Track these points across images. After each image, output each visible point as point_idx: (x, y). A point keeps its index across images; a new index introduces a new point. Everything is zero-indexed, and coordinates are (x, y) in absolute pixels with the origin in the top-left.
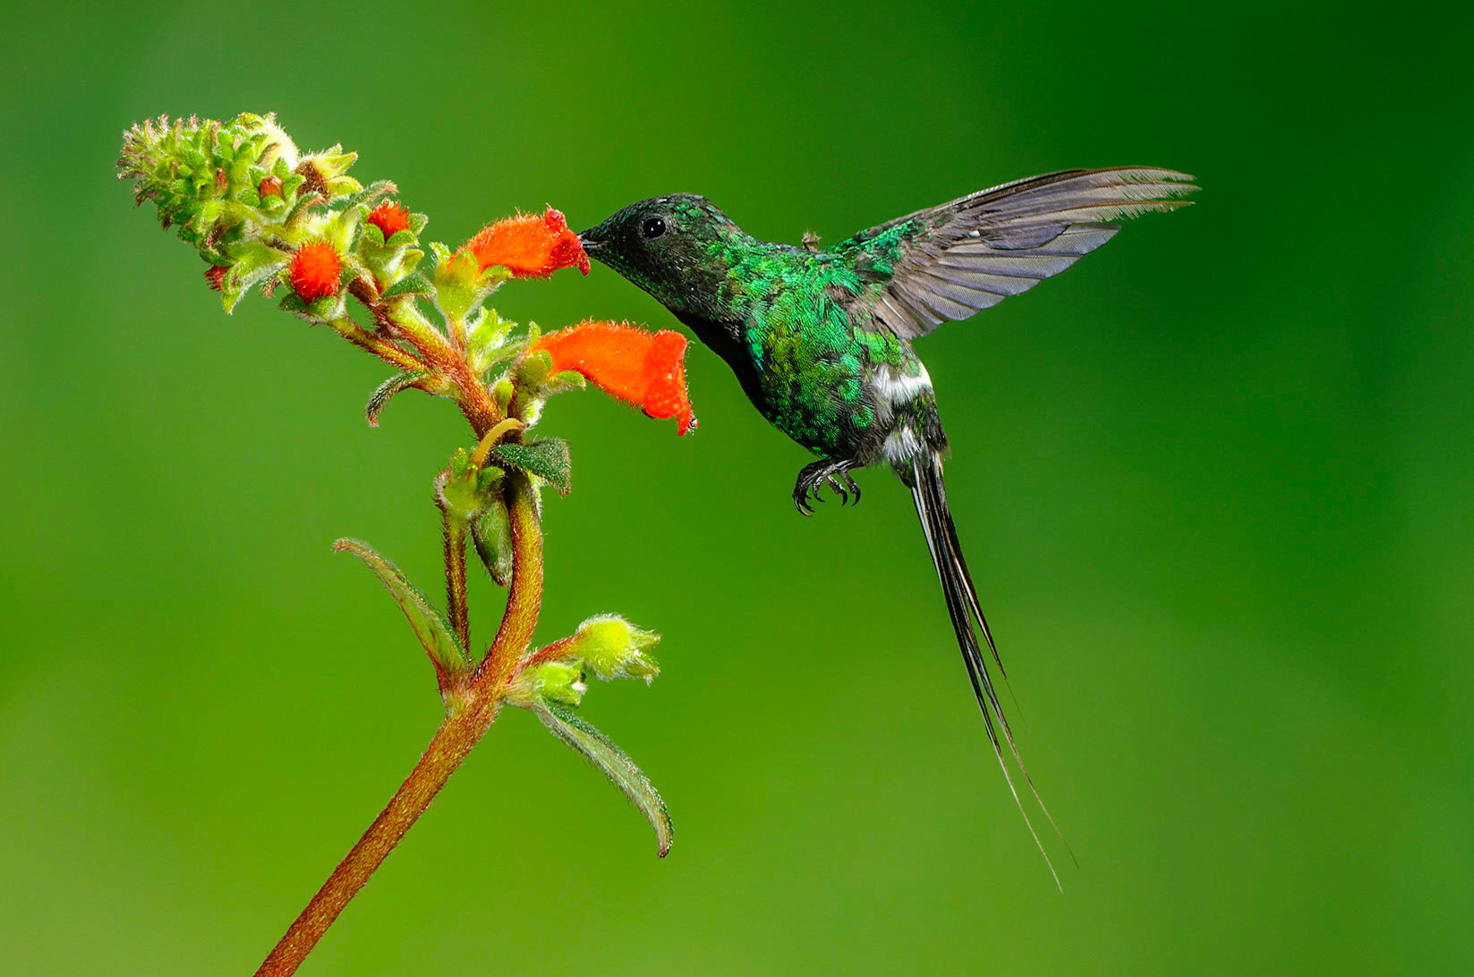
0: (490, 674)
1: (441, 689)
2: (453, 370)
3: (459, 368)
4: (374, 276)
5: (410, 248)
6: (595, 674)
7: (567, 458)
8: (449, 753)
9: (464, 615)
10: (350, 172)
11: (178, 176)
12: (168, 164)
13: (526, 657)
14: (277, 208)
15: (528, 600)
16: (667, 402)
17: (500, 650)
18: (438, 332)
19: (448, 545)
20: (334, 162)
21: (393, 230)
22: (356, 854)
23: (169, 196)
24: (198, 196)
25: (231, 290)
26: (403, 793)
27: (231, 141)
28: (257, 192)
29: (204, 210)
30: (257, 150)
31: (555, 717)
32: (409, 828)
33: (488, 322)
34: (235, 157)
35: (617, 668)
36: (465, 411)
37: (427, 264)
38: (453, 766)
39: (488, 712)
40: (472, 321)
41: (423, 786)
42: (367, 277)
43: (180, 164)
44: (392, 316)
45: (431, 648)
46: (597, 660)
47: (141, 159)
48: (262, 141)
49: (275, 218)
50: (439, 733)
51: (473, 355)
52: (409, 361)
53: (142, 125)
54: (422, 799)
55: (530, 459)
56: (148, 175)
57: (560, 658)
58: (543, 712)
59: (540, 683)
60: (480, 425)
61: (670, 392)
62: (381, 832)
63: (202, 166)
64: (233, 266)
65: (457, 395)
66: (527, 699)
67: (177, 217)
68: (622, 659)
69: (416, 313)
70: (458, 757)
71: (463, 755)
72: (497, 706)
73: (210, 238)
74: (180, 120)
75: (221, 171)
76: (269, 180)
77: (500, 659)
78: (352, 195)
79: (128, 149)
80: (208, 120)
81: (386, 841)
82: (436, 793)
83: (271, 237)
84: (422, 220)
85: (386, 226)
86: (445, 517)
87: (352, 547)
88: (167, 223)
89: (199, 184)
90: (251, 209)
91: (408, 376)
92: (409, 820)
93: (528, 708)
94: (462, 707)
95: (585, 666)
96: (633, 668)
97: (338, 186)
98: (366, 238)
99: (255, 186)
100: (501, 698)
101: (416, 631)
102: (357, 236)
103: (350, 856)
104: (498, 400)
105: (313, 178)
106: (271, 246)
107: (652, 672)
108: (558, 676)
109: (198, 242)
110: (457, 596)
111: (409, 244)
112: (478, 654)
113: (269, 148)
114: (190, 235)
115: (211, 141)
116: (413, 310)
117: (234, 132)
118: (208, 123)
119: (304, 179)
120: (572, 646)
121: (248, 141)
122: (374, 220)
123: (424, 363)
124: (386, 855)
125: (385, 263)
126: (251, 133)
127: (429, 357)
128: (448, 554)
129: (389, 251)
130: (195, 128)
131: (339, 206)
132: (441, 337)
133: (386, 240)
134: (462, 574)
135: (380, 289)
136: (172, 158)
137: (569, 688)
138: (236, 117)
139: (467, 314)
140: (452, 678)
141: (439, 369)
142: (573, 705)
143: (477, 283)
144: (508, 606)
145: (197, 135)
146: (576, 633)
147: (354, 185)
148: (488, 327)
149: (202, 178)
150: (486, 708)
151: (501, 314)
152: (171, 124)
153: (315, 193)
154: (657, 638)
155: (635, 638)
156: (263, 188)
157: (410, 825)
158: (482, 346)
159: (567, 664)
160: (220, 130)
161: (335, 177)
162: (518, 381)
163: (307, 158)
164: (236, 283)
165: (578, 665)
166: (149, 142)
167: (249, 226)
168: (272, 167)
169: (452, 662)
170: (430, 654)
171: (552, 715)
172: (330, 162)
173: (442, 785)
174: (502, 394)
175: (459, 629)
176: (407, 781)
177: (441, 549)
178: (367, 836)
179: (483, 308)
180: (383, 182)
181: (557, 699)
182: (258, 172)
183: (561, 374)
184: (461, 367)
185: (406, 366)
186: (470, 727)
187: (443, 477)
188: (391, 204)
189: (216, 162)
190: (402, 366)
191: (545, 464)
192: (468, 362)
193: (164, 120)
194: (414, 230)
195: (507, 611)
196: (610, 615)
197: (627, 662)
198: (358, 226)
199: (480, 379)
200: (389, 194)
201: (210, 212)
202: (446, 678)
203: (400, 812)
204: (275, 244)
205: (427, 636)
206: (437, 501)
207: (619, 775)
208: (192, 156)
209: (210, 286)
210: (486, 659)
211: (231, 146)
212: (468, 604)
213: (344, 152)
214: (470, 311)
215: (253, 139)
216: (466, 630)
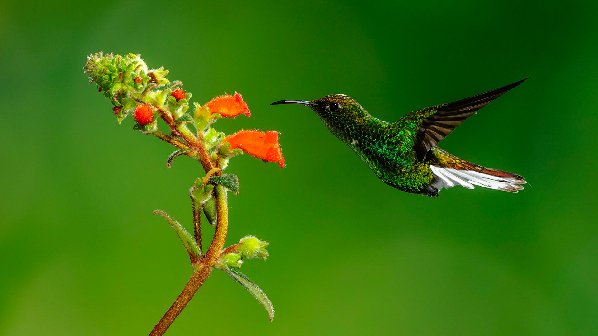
0: (209, 258)
1: (192, 263)
2: (198, 149)
3: (200, 148)
4: (172, 114)
5: (185, 105)
6: (246, 257)
7: (237, 182)
8: (195, 285)
9: (200, 237)
10: (166, 77)
11: (106, 74)
12: (102, 70)
13: (221, 251)
14: (140, 88)
15: (222, 231)
16: (274, 156)
17: (213, 249)
18: (194, 135)
19: (194, 212)
20: (160, 73)
21: (180, 99)
22: (162, 321)
23: (102, 81)
24: (112, 81)
25: (122, 115)
26: (178, 300)
27: (125, 63)
28: (133, 81)
29: (114, 86)
30: (134, 67)
31: (232, 272)
32: (180, 312)
33: (211, 132)
34: (127, 69)
35: (254, 255)
36: (202, 163)
37: (191, 111)
38: (196, 290)
39: (208, 271)
40: (206, 132)
41: (186, 297)
42: (170, 115)
43: (107, 70)
44: (178, 129)
45: (188, 249)
46: (247, 252)
47: (93, 67)
48: (136, 64)
49: (139, 91)
50: (191, 278)
51: (206, 144)
52: (182, 145)
53: (94, 55)
54: (185, 302)
55: (224, 182)
56: (95, 73)
57: (233, 251)
58: (228, 271)
59: (227, 260)
60: (207, 168)
61: (275, 152)
62: (171, 313)
63: (115, 71)
64: (123, 107)
65: (199, 158)
66: (222, 266)
67: (104, 88)
68: (255, 251)
69: (186, 128)
70: (198, 287)
71: (200, 286)
72: (211, 269)
73: (116, 96)
74: (108, 54)
75: (121, 73)
76: (138, 78)
77: (212, 252)
78: (166, 85)
79: (89, 63)
80: (117, 55)
81: (172, 317)
82: (190, 299)
83: (137, 98)
84: (190, 95)
85: (177, 97)
86: (193, 202)
87: (160, 213)
88: (100, 90)
89: (113, 77)
90: (130, 88)
91: (182, 151)
92: (180, 309)
93: (222, 269)
94: (199, 269)
95: (242, 254)
96: (259, 255)
97: (161, 82)
98: (170, 101)
99: (133, 79)
100: (213, 266)
101: (183, 242)
102: (167, 100)
103: (160, 322)
104: (213, 160)
105: (153, 78)
106: (136, 101)
107: (266, 256)
108: (233, 258)
109: (111, 98)
110: (197, 230)
111: (185, 104)
112: (205, 251)
113: (139, 66)
114: (109, 95)
115: (118, 62)
116: (185, 127)
117: (126, 60)
118: (117, 56)
119: (150, 78)
120: (238, 247)
121: (132, 63)
122: (173, 94)
123: (188, 146)
124: (173, 321)
125: (176, 110)
126: (132, 61)
127: (190, 144)
128: (194, 215)
129: (178, 106)
130: (112, 58)
131: (161, 88)
132: (194, 137)
133: (177, 102)
134: (199, 222)
135: (174, 119)
136: (104, 67)
137: (237, 262)
138: (127, 54)
139: (204, 129)
140: (196, 259)
141: (193, 148)
142: (238, 268)
143: (210, 119)
144: (215, 234)
145: (114, 60)
146: (239, 242)
147: (167, 81)
148: (211, 134)
149: (115, 75)
150: (207, 269)
151: (216, 130)
152: (104, 55)
153: (154, 83)
154: (268, 244)
155: (260, 244)
156: (136, 80)
157: (181, 311)
158: (209, 141)
159: (236, 254)
160: (122, 59)
161: (161, 78)
162: (219, 154)
163: (151, 71)
164: (123, 113)
165: (240, 254)
166: (96, 61)
167: (129, 93)
168: (139, 73)
169: (195, 253)
170: (188, 250)
171: (231, 272)
172: (159, 73)
173: (192, 297)
174: (214, 158)
175: (198, 242)
176: (180, 295)
177: (192, 213)
178: (166, 315)
179: (210, 127)
180: (177, 81)
181: (233, 266)
182: (134, 75)
183: (234, 150)
184: (201, 148)
185: (182, 147)
186: (202, 276)
187: (192, 188)
188: (179, 89)
189: (120, 70)
190: (180, 147)
191: (230, 184)
192: (204, 146)
193: (101, 53)
194: (187, 99)
195: (215, 235)
196: (251, 236)
197: (257, 252)
198: (167, 96)
199: (207, 152)
200: (179, 86)
201: (116, 88)
202: (194, 258)
203: (177, 307)
204: (138, 100)
205: (186, 244)
206: (190, 197)
207: (255, 292)
208: (112, 67)
209: (114, 113)
210: (207, 252)
211: (125, 65)
212: (201, 233)
213: (164, 70)
214: (206, 128)
215: (133, 63)
216: (201, 242)
